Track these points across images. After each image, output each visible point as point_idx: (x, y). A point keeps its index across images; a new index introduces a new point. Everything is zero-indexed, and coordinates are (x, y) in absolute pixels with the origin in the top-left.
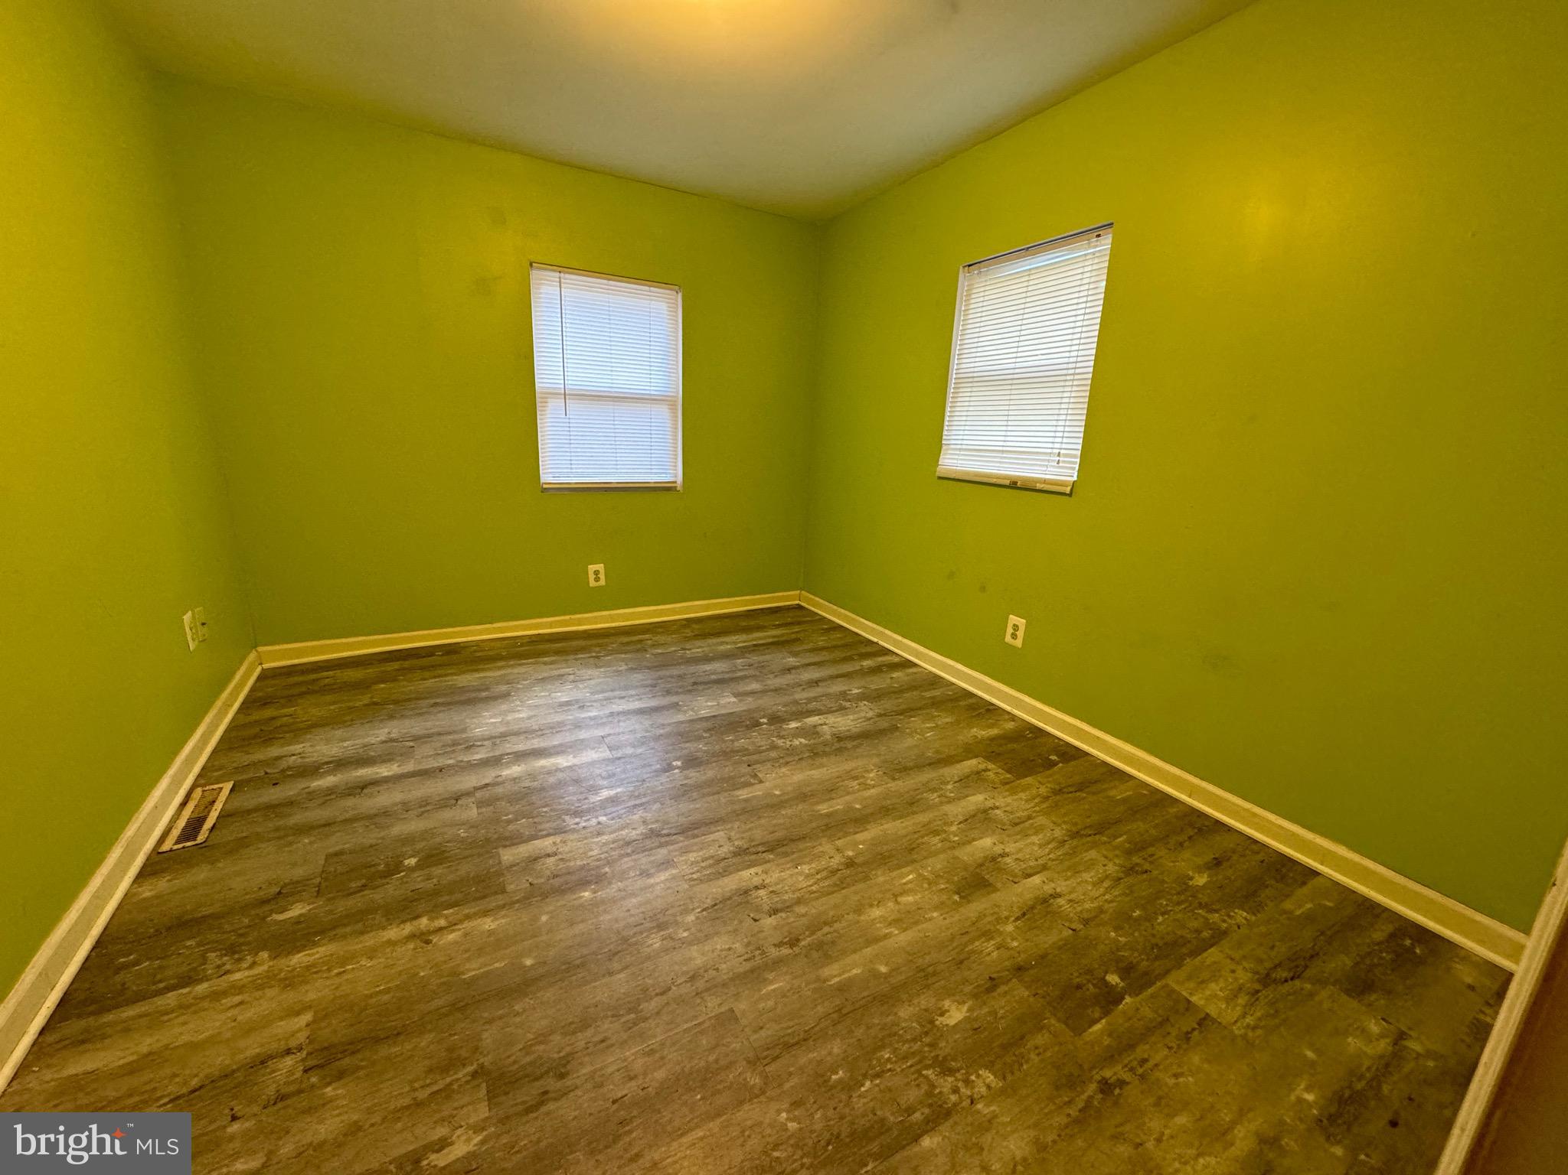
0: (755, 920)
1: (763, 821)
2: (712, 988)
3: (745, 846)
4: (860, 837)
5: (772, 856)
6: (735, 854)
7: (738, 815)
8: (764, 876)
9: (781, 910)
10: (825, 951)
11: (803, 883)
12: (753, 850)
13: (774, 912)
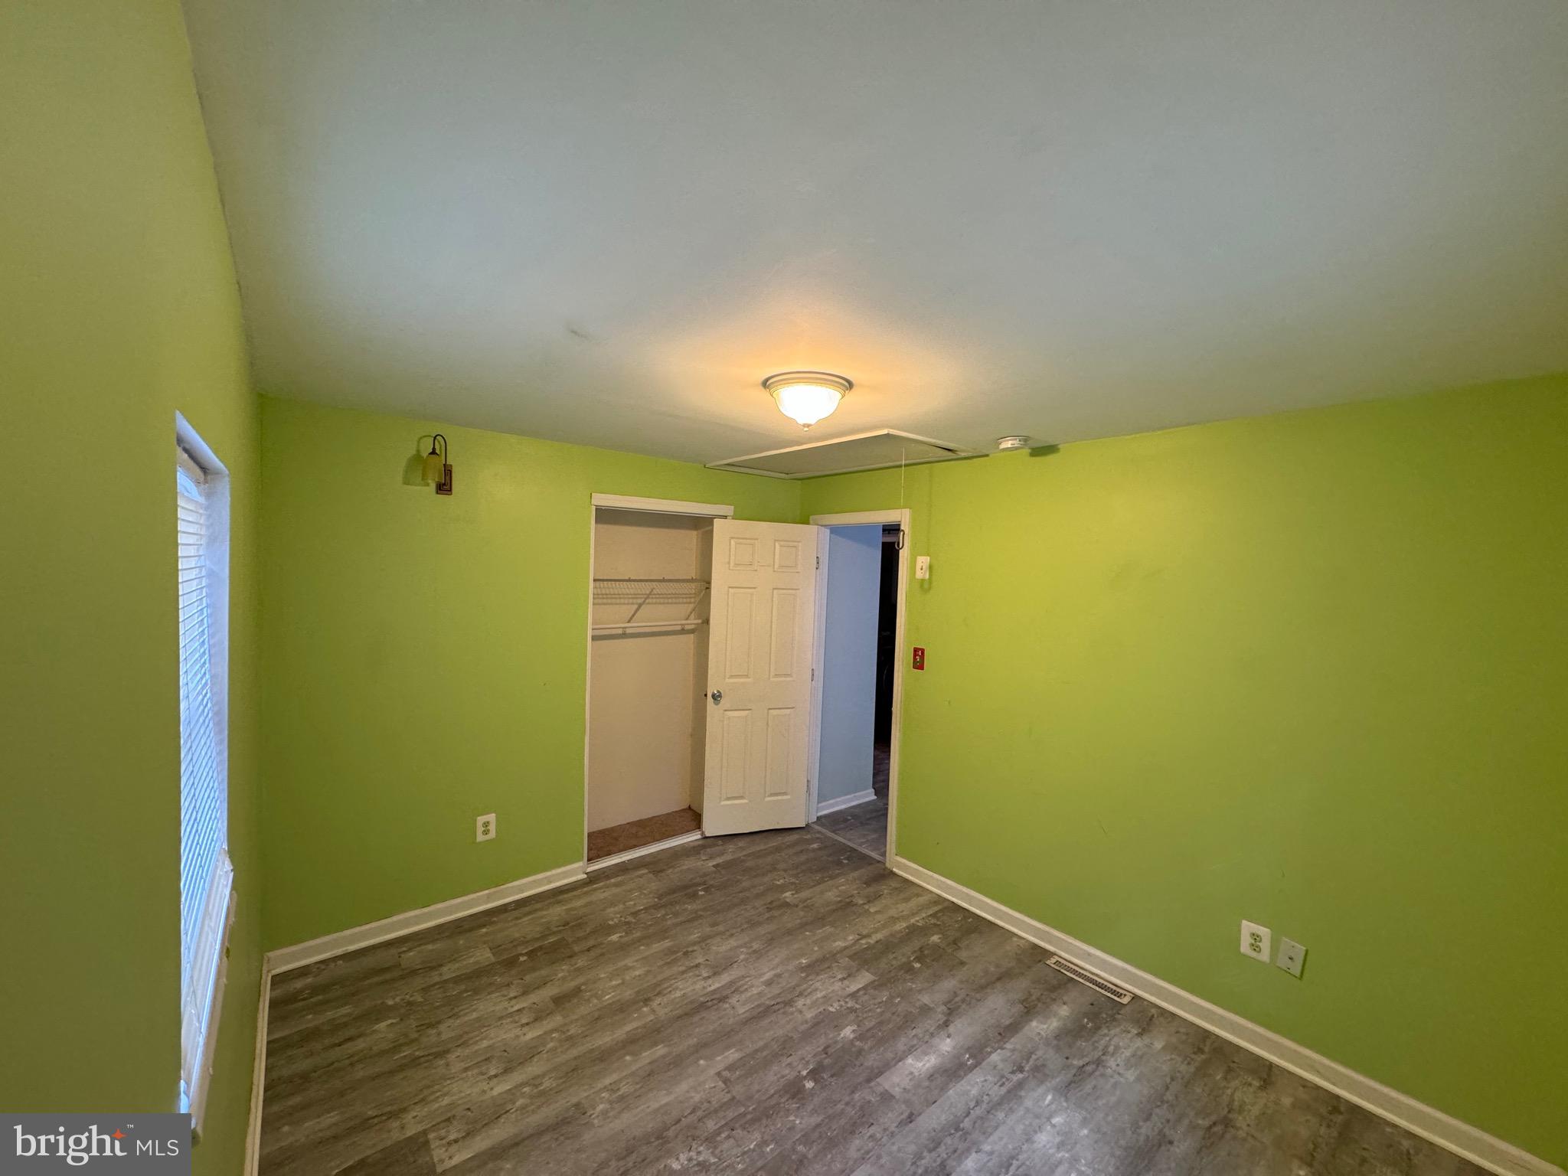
0: (707, 960)
1: (711, 1028)
2: (722, 933)
3: (721, 1004)
4: (635, 1025)
5: (702, 999)
6: (727, 997)
7: (732, 1030)
8: (705, 985)
9: (693, 967)
10: (671, 951)
11: (680, 985)
12: (715, 1002)
13: (697, 966)
